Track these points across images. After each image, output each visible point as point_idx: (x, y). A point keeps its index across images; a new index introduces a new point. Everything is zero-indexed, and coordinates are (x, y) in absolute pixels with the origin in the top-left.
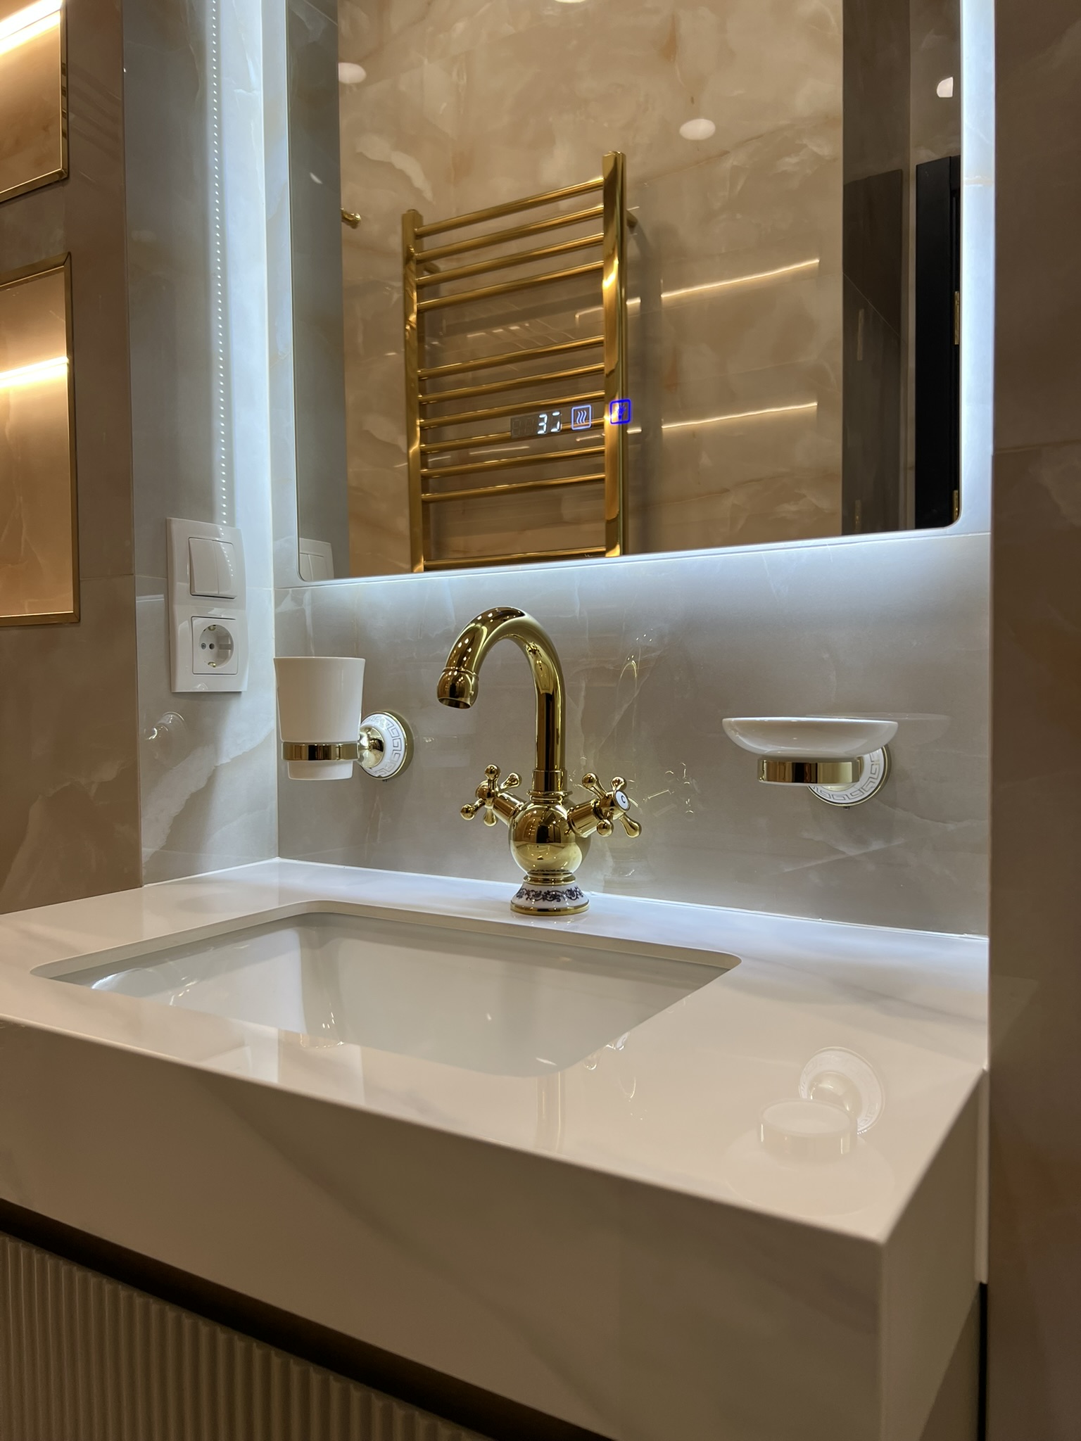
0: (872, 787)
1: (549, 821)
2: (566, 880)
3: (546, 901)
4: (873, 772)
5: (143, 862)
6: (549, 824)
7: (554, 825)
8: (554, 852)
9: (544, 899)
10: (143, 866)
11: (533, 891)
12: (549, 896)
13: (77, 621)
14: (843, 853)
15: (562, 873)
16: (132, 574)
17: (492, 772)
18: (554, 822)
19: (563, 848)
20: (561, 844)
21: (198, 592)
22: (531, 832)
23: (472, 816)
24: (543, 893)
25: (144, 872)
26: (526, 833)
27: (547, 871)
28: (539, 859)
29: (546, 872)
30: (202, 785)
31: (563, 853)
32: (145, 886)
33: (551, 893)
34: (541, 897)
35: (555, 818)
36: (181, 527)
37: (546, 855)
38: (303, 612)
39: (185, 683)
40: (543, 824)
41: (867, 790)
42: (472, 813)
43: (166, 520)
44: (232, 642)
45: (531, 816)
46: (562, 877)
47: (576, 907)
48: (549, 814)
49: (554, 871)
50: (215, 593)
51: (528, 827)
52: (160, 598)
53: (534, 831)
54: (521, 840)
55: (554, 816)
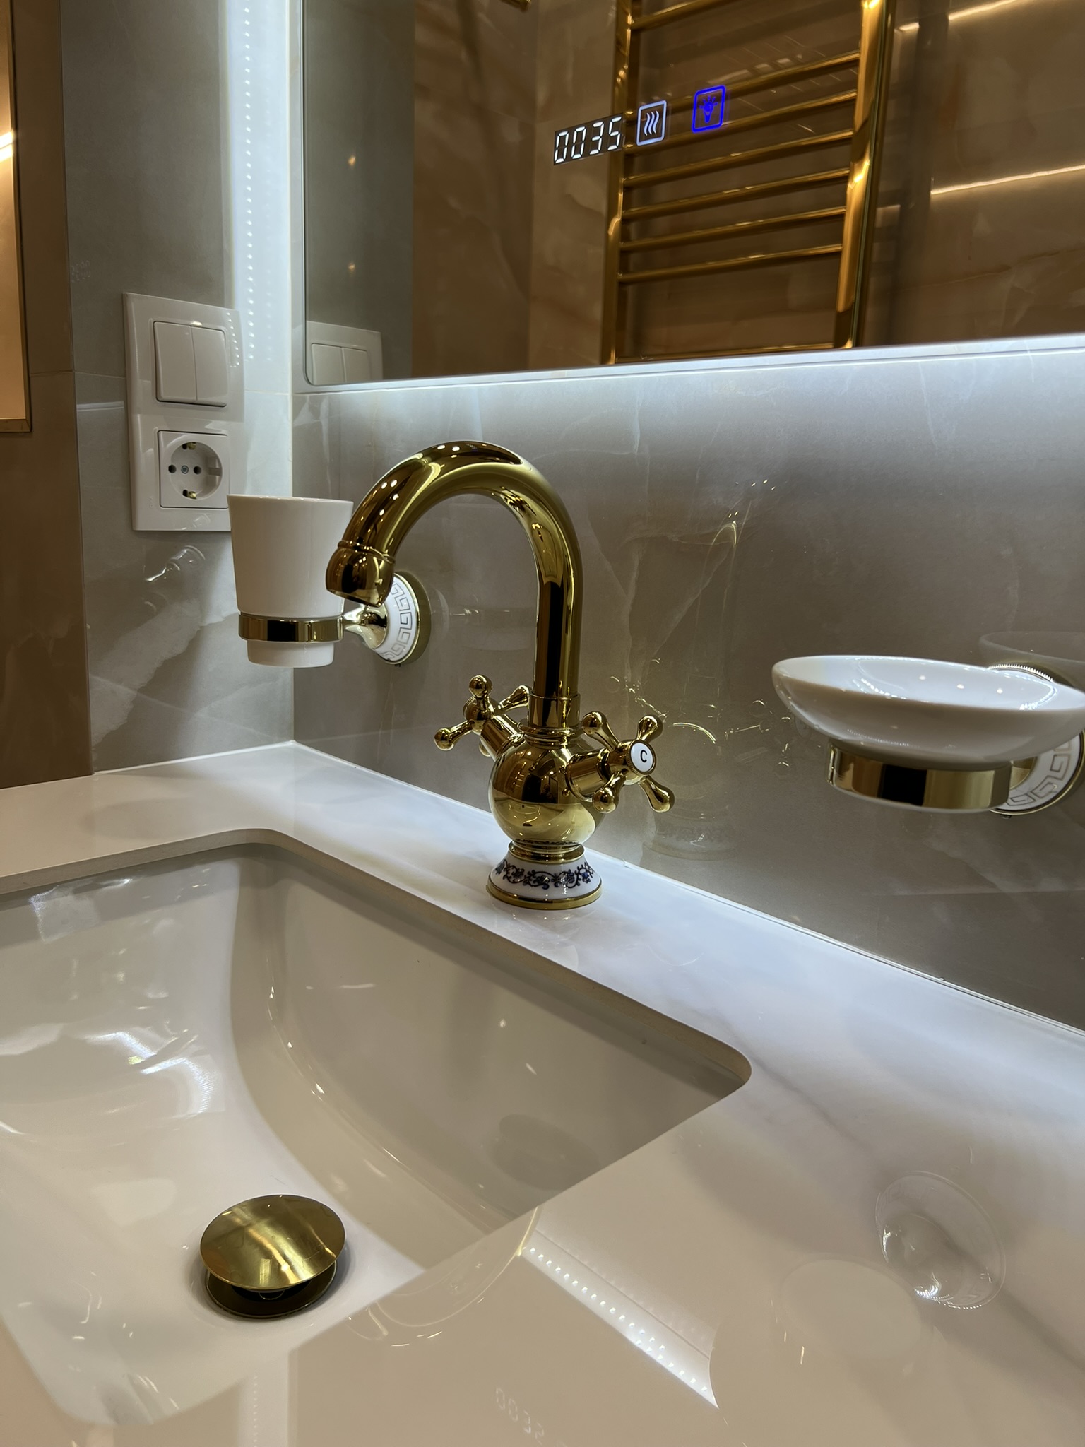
0: (1050, 792)
1: (543, 769)
2: (567, 856)
3: (528, 885)
4: (1056, 767)
5: (93, 745)
6: (543, 775)
7: (550, 776)
8: (548, 817)
9: (526, 882)
10: (93, 749)
11: (514, 867)
12: (534, 879)
13: (29, 431)
14: (992, 885)
15: (561, 846)
16: (71, 371)
17: (477, 686)
18: (552, 773)
19: (561, 811)
20: (558, 806)
21: (164, 396)
22: (516, 781)
23: (450, 745)
24: (525, 873)
25: (94, 757)
26: (510, 781)
27: (536, 842)
28: (525, 825)
29: (535, 844)
30: (180, 649)
31: (560, 819)
32: (96, 774)
33: (537, 875)
34: (523, 878)
35: (554, 766)
36: (141, 307)
37: (537, 819)
38: (319, 425)
39: (151, 517)
40: (535, 774)
41: (1041, 794)
42: (451, 742)
43: (122, 295)
44: (220, 465)
45: (523, 757)
46: (561, 854)
47: (577, 898)
48: (546, 760)
49: (548, 842)
50: (193, 399)
51: (513, 774)
52: (116, 406)
53: (521, 778)
54: (501, 790)
55: (553, 764)
